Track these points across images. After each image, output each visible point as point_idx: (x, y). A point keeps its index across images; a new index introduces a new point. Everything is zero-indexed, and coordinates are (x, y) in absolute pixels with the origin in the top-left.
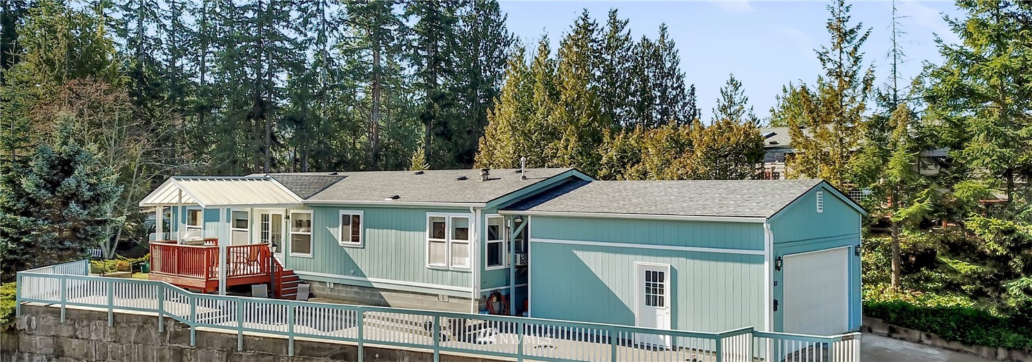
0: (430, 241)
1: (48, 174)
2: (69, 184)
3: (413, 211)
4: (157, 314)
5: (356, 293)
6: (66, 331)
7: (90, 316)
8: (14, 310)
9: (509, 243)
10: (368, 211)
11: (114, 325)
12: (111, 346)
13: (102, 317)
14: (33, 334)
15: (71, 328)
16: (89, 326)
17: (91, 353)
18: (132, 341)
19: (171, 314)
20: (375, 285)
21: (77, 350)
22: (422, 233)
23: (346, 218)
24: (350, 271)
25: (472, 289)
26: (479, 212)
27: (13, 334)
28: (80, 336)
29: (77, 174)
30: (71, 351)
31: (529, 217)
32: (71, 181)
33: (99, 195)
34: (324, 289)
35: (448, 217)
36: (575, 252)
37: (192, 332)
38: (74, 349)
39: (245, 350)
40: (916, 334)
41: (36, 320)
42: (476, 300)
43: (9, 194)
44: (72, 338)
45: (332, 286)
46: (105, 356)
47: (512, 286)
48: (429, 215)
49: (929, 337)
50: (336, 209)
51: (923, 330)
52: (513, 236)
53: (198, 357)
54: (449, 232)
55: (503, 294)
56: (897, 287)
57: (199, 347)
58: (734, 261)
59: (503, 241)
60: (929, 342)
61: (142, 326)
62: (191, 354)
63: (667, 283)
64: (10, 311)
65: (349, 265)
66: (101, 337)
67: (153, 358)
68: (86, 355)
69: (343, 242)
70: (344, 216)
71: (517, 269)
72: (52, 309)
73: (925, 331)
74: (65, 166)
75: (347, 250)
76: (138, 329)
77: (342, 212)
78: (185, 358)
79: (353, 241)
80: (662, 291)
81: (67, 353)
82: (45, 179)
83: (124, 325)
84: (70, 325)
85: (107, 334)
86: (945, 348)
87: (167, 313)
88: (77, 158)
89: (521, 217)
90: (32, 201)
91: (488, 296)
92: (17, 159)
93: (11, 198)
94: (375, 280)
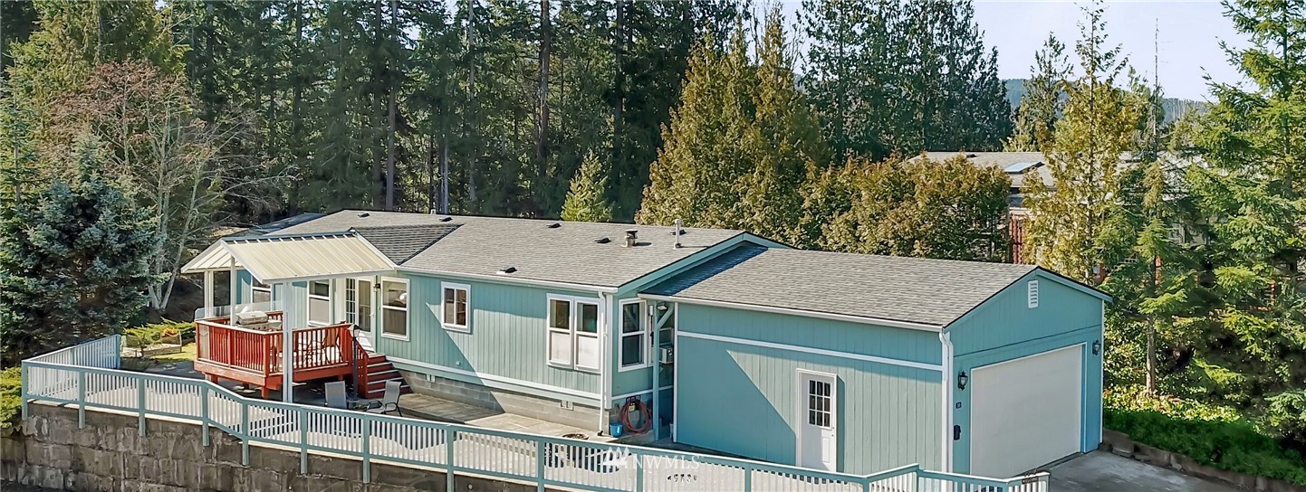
0: (551, 332)
1: (64, 220)
2: (91, 235)
3: (531, 290)
4: (200, 423)
5: (463, 391)
6: (85, 440)
7: (116, 421)
8: (19, 411)
9: (652, 335)
10: (476, 286)
11: (146, 434)
12: (143, 460)
13: (132, 422)
14: (44, 442)
15: (92, 435)
16: (115, 433)
17: (119, 469)
18: (170, 454)
19: (218, 424)
20: (485, 383)
21: (101, 464)
22: (541, 320)
23: (449, 292)
24: (454, 362)
25: (601, 396)
26: (610, 298)
27: (20, 441)
28: (104, 447)
29: (103, 222)
30: (93, 465)
31: (676, 304)
32: (93, 232)
33: (133, 246)
34: (423, 383)
35: (575, 302)
36: (729, 352)
37: (244, 447)
38: (97, 462)
39: (310, 473)
40: (1165, 455)
41: (48, 424)
42: (606, 410)
43: (13, 248)
44: (94, 448)
45: (433, 380)
46: (137, 473)
47: (655, 390)
48: (550, 297)
49: (1179, 461)
50: (437, 281)
51: (1173, 450)
52: (658, 326)
53: (253, 479)
54: (574, 318)
55: (644, 400)
56: (1153, 391)
57: (253, 465)
58: (908, 377)
59: (645, 332)
60: (1178, 466)
61: (183, 437)
62: (243, 476)
63: (833, 398)
64: (14, 412)
65: (454, 355)
66: (131, 448)
67: (197, 478)
68: (112, 471)
69: (446, 324)
70: (447, 290)
71: (662, 369)
72: (67, 411)
73: (1176, 451)
74: (86, 209)
75: (451, 334)
76: (177, 439)
77: (445, 285)
78: (236, 480)
79: (458, 323)
80: (828, 408)
81: (88, 468)
82: (59, 229)
83: (159, 434)
84: (91, 431)
85: (139, 445)
86: (1196, 475)
87: (213, 422)
88: (103, 199)
89: (666, 303)
90: (43, 257)
91: (622, 405)
92: (23, 197)
93: (16, 253)
94: (484, 377)
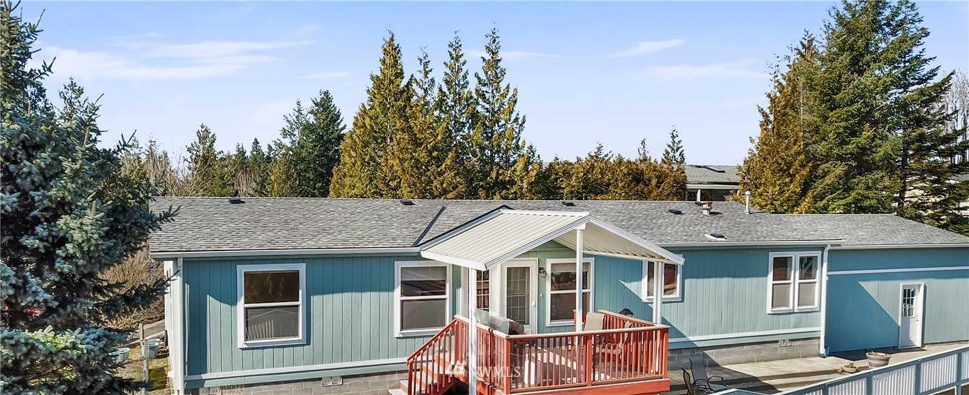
0: (774, 285)
3: (751, 252)
10: (689, 255)
20: (699, 345)
25: (821, 327)
35: (797, 257)
48: (773, 255)
54: (796, 270)
69: (649, 297)
70: (650, 263)
79: (665, 294)
94: (697, 338)
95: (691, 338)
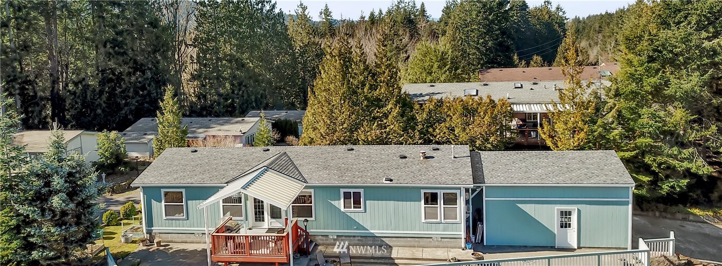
0: (425, 207)
3: (409, 189)
10: (368, 189)
20: (377, 234)
22: (417, 202)
24: (352, 227)
25: (462, 233)
31: (484, 187)
34: (327, 240)
35: (439, 192)
36: (516, 205)
45: (335, 237)
48: (424, 191)
50: (338, 189)
52: (472, 197)
54: (441, 200)
65: (351, 224)
69: (345, 209)
70: (346, 192)
75: (349, 214)
77: (344, 190)
79: (355, 208)
80: (570, 221)
94: (376, 232)
95: (372, 231)
